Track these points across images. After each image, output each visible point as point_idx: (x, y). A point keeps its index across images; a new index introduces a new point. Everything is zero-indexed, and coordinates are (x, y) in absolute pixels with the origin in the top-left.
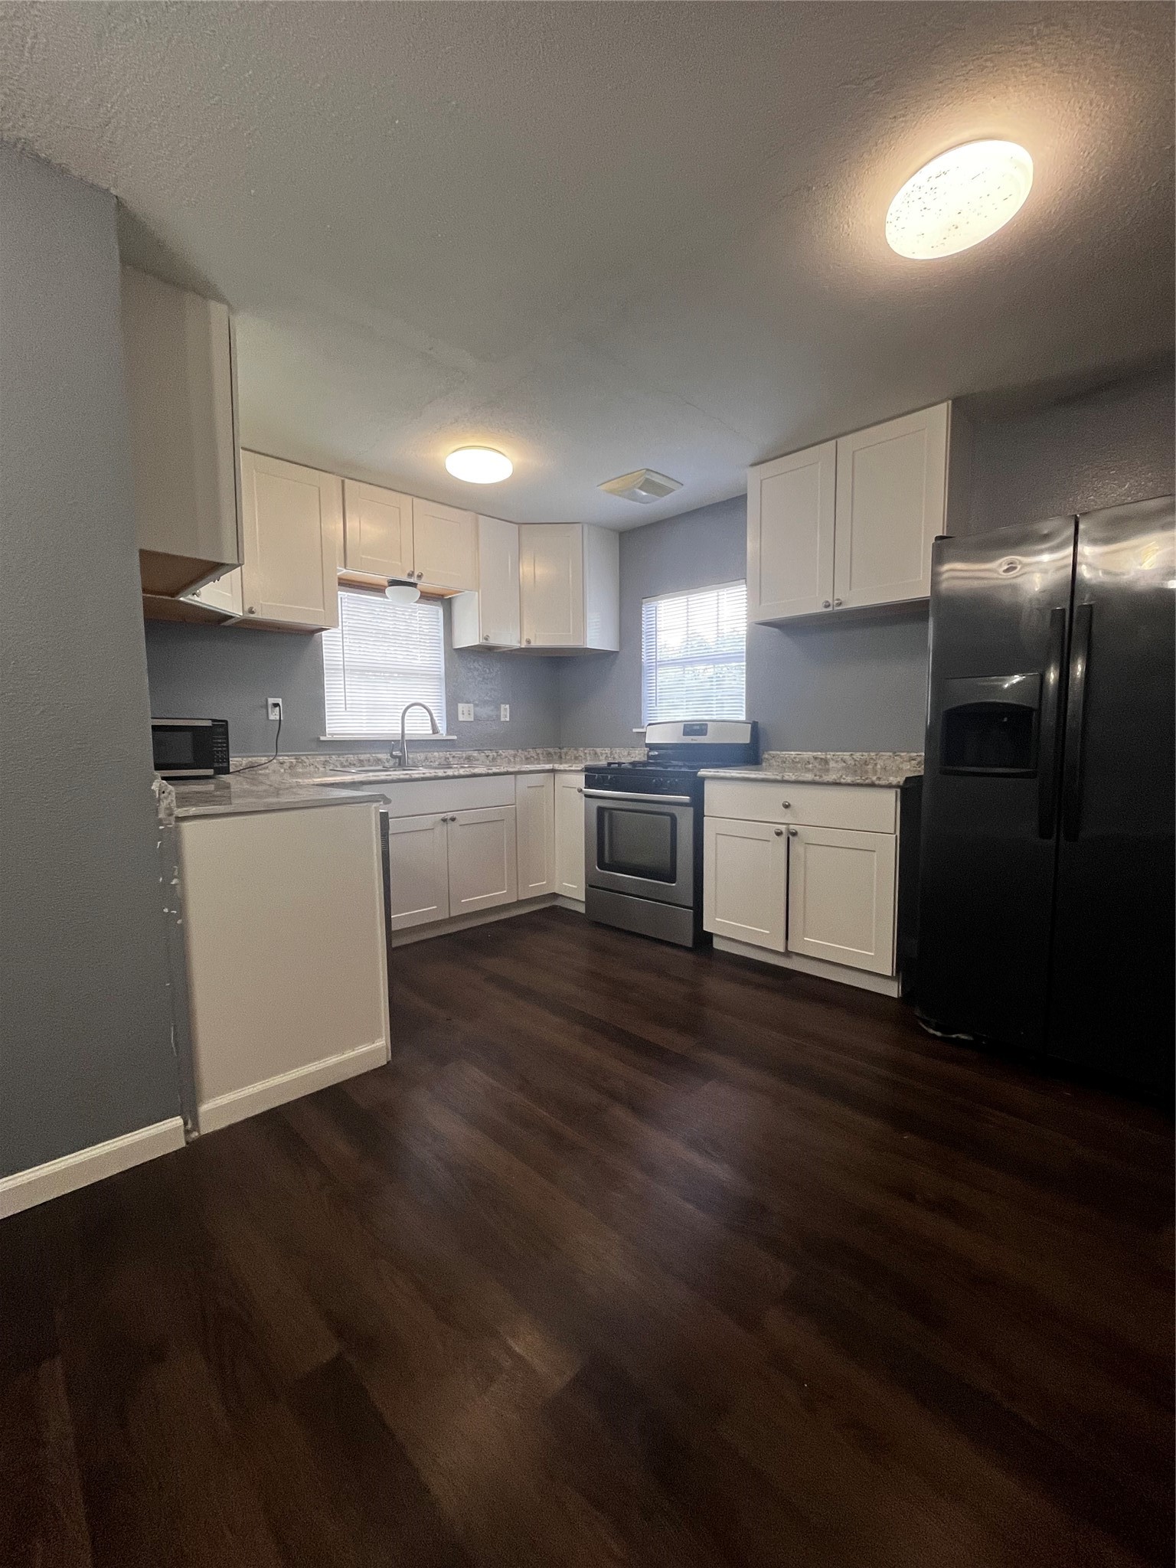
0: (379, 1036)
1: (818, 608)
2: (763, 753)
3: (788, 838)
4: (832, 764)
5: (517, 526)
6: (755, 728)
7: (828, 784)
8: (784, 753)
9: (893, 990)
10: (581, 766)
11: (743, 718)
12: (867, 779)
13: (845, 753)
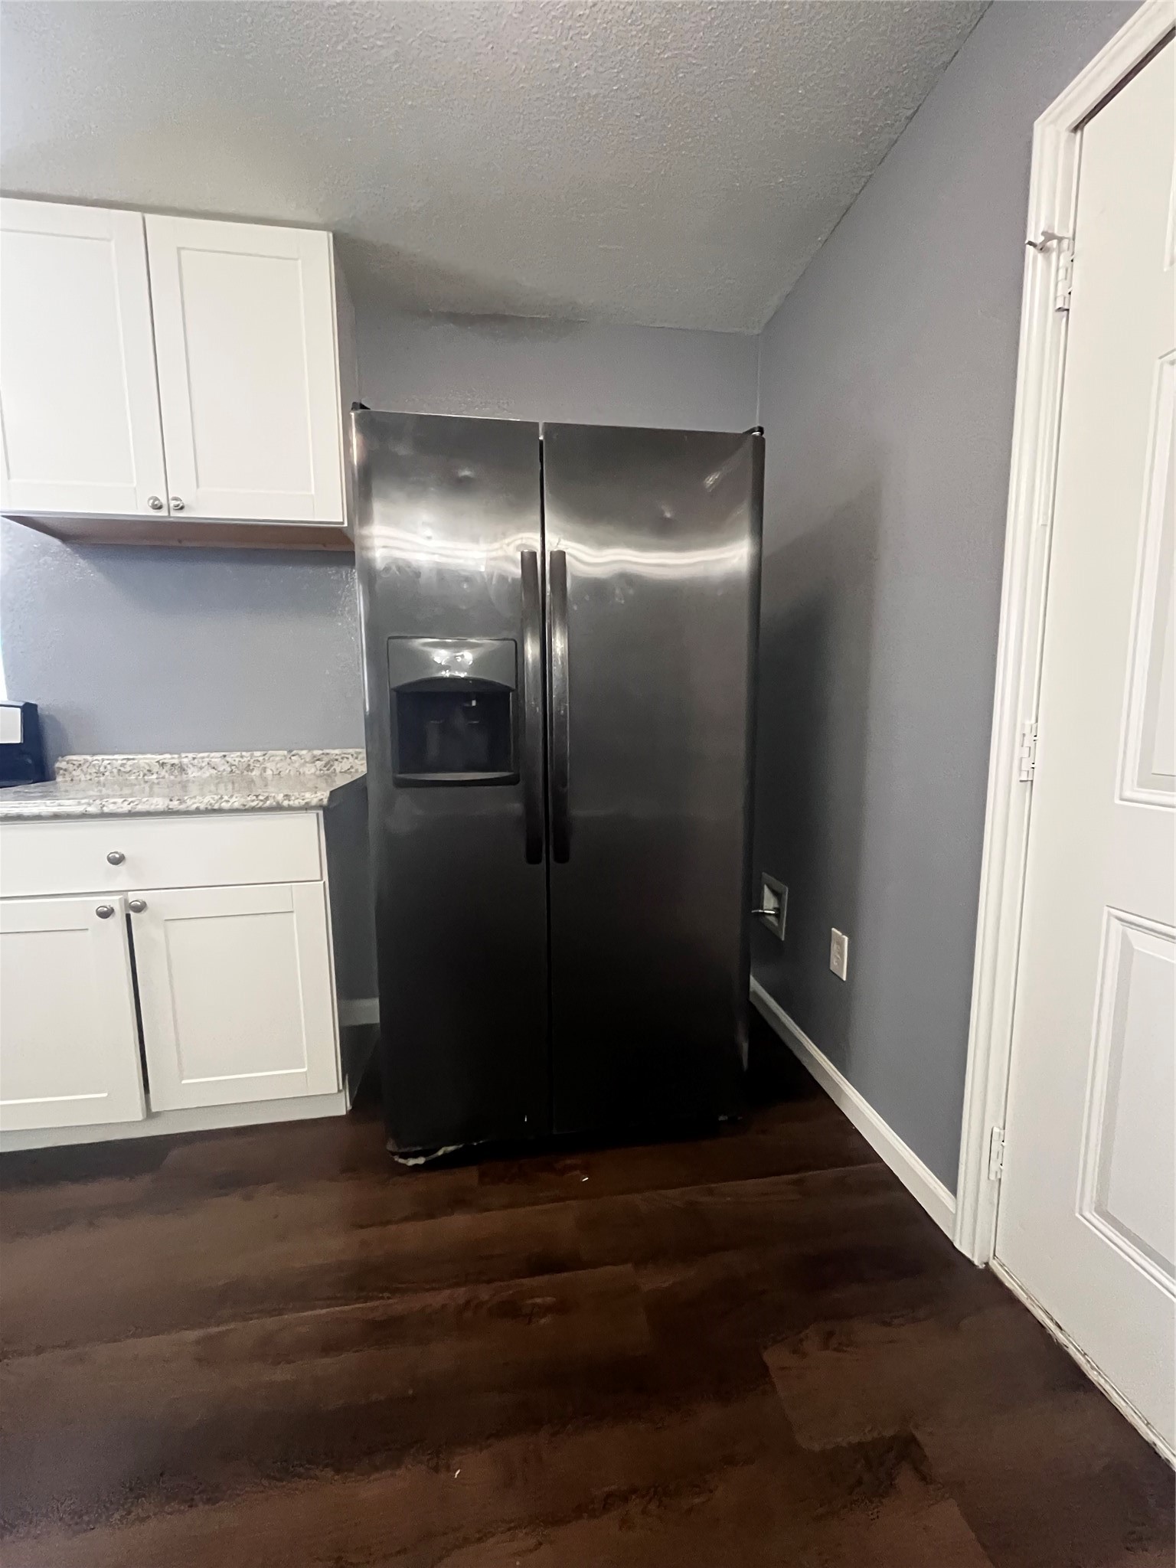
1: (137, 508)
2: (57, 761)
3: (128, 917)
4: (192, 773)
7: (198, 812)
8: (100, 757)
12: (267, 798)
13: (213, 754)
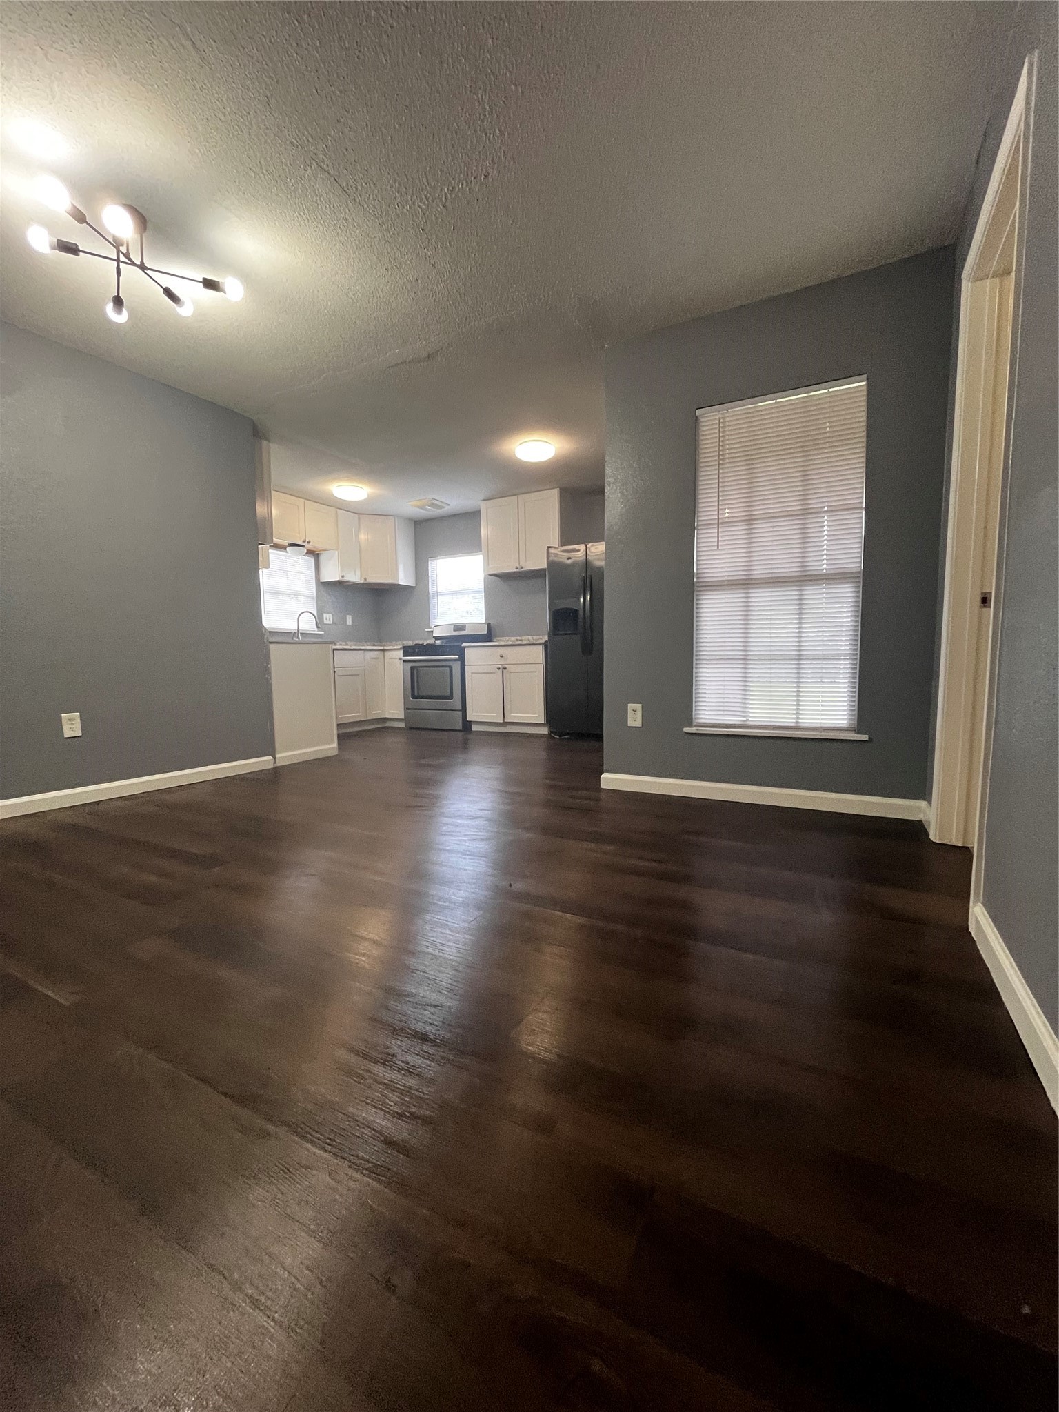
0: (334, 743)
1: (514, 569)
2: (492, 639)
3: (503, 671)
5: (357, 515)
6: (489, 625)
7: (517, 645)
8: (502, 635)
9: (545, 731)
10: (401, 646)
11: (484, 621)
12: (532, 642)
